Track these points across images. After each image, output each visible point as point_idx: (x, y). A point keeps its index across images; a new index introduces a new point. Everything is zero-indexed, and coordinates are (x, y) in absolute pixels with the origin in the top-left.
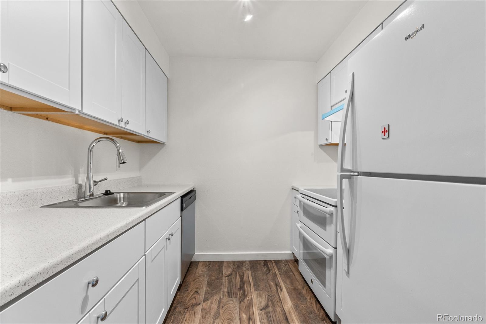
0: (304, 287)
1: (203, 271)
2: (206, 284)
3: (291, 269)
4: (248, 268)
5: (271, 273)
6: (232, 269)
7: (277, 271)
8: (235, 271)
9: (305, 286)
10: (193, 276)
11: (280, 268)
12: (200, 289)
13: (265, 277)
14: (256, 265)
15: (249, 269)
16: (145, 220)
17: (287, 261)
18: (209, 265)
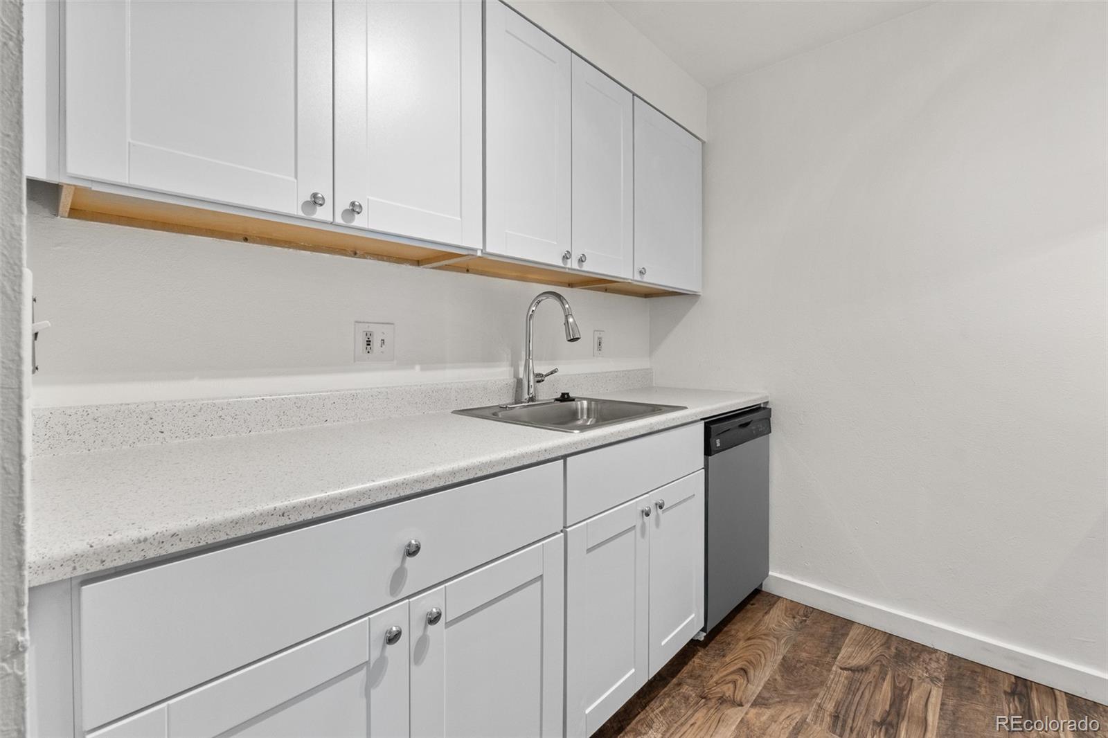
1: (780, 626)
2: (778, 662)
4: (936, 674)
6: (875, 655)
8: (882, 665)
10: (751, 627)
12: (754, 668)
14: (974, 679)
15: (940, 680)
16: (565, 457)
18: (806, 616)
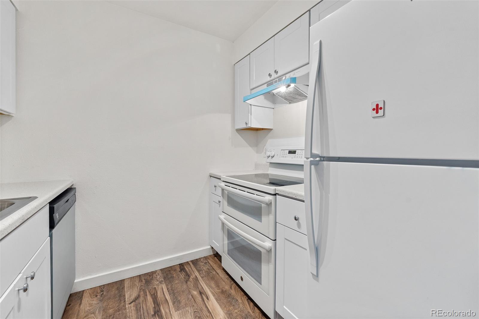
0: (231, 286)
1: (91, 306)
3: (212, 267)
4: (160, 280)
5: (191, 279)
6: (139, 288)
7: (197, 274)
8: (143, 290)
9: (232, 284)
11: (200, 269)
13: (185, 286)
14: (171, 273)
15: (163, 281)
17: (206, 258)
18: (102, 291)
